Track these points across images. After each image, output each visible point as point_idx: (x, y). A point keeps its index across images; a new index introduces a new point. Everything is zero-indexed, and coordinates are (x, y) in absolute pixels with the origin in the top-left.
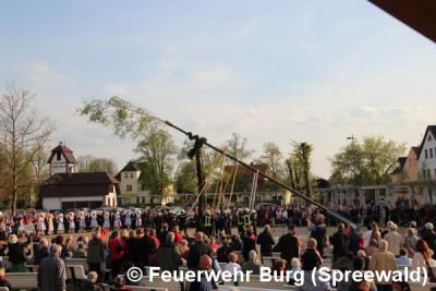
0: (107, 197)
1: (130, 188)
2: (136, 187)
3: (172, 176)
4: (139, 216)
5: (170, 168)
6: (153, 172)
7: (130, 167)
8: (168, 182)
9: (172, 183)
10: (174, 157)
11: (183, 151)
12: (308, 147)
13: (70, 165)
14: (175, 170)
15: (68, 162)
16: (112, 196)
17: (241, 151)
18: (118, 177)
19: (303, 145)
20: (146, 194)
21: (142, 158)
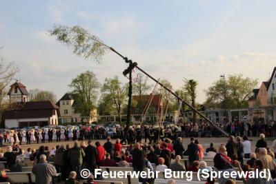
0: (51, 118)
1: (66, 112)
2: (71, 111)
3: (96, 103)
5: (94, 97)
6: (83, 100)
7: (66, 97)
8: (93, 107)
9: (96, 108)
10: (98, 90)
11: (105, 85)
12: (195, 83)
13: (24, 96)
14: (98, 99)
15: (22, 94)
16: (55, 117)
17: (144, 85)
18: (58, 104)
19: (191, 81)
20: (78, 116)
21: (75, 91)
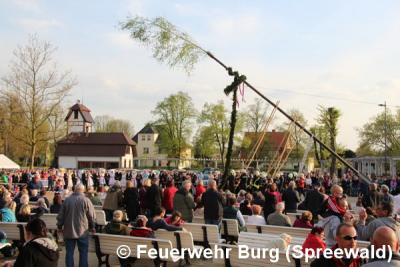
0: (123, 158)
1: (147, 151)
2: (153, 149)
3: (191, 140)
4: (157, 176)
5: (188, 131)
6: (171, 135)
7: (148, 130)
8: (185, 146)
9: (189, 147)
10: (193, 120)
11: (203, 114)
12: (336, 112)
13: (87, 124)
14: (193, 135)
15: (85, 121)
16: (128, 158)
17: (263, 117)
18: (135, 139)
19: (330, 110)
20: (163, 158)
21: (160, 121)
